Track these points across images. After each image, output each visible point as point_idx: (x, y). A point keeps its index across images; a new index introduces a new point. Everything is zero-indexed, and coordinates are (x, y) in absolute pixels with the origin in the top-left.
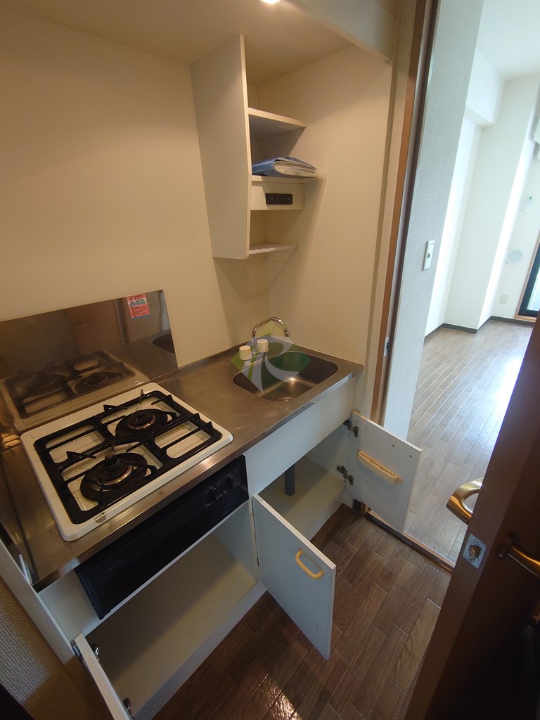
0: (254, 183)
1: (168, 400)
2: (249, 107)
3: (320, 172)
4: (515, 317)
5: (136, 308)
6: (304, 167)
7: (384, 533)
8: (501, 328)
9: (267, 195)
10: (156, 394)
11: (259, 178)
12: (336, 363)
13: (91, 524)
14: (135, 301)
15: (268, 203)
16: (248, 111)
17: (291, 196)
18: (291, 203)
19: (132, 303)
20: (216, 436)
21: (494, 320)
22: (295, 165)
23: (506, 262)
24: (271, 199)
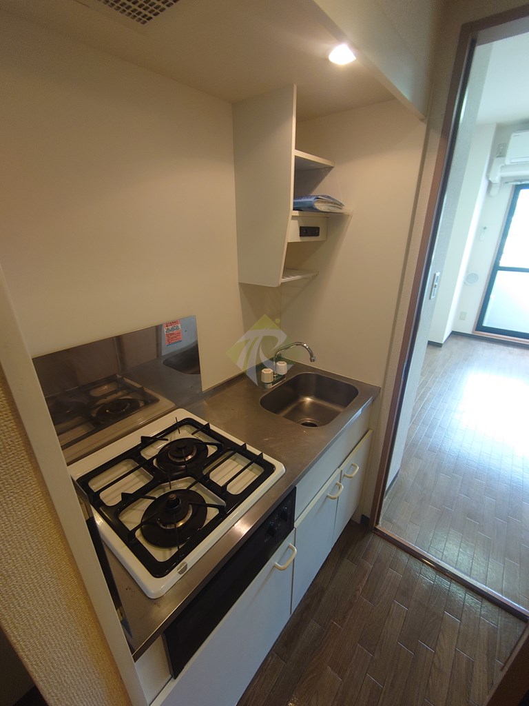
0: (294, 217)
1: (206, 429)
2: (296, 149)
3: (347, 209)
4: (473, 332)
5: (171, 334)
6: (335, 204)
7: (394, 548)
8: (462, 342)
9: (301, 229)
10: (188, 422)
11: (296, 213)
12: (356, 387)
13: (174, 576)
14: (170, 327)
15: (301, 235)
16: (295, 153)
17: (318, 229)
18: (318, 235)
19: (168, 329)
20: (269, 469)
21: (454, 334)
22: (329, 203)
23: (465, 283)
24: (304, 231)
